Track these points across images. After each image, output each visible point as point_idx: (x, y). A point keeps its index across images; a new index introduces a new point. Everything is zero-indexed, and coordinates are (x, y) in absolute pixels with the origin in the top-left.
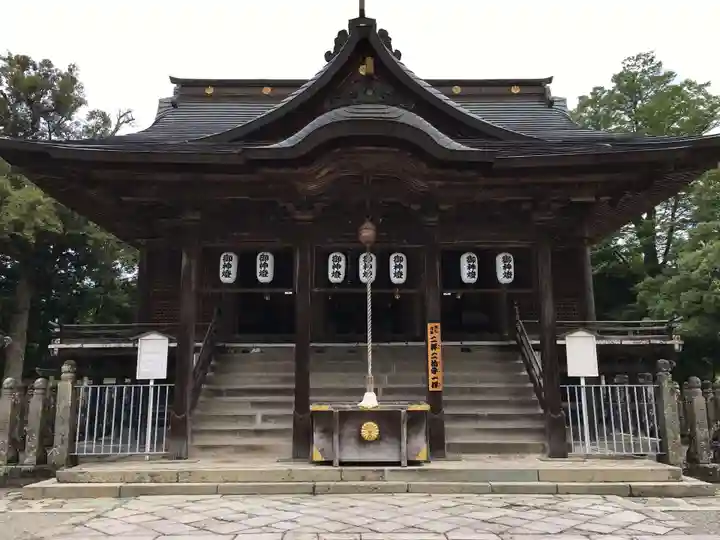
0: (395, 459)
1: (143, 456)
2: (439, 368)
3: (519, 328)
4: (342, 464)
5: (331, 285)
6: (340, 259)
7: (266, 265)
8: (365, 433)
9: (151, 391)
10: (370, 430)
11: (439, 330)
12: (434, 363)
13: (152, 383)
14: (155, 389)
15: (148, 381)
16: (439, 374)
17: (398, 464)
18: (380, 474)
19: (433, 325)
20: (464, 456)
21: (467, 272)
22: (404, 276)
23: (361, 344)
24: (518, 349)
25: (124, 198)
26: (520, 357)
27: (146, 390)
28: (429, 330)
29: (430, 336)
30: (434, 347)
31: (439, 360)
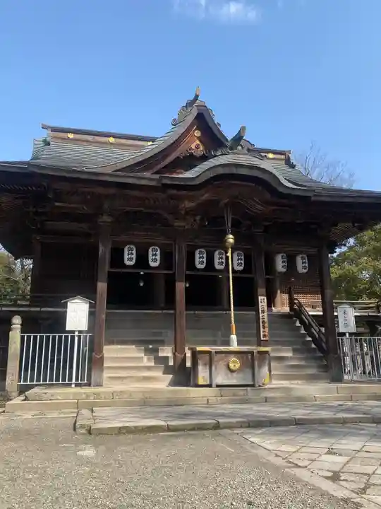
0: (251, 383)
1: (71, 385)
2: (266, 325)
4: (218, 386)
5: (198, 270)
6: (204, 253)
7: (156, 255)
8: (232, 366)
9: (76, 339)
10: (235, 363)
11: (266, 301)
12: (263, 322)
13: (77, 333)
14: (79, 337)
15: (73, 332)
16: (267, 330)
17: (253, 386)
18: (245, 392)
19: (262, 298)
22: (243, 265)
25: (57, 204)
27: (73, 338)
28: (260, 301)
29: (260, 305)
30: (263, 312)
31: (266, 320)
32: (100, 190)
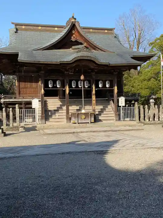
0: (88, 122)
13: (35, 109)
18: (86, 125)
19: (94, 96)
22: (88, 86)
23: (81, 99)
32: (41, 65)
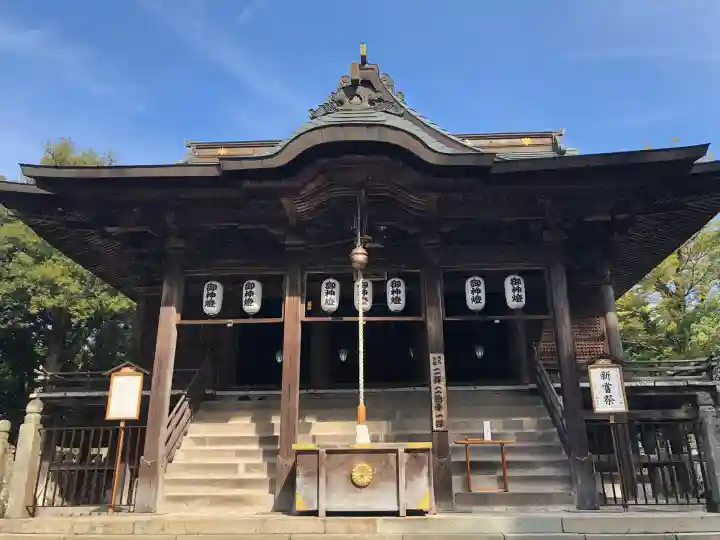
2: (444, 404)
3: (539, 370)
4: (329, 514)
6: (333, 286)
7: (252, 293)
8: (356, 476)
9: (122, 433)
11: (443, 361)
12: (438, 398)
13: (122, 424)
14: (126, 431)
15: (117, 422)
16: (443, 412)
17: (396, 514)
19: (436, 355)
20: (475, 508)
21: (475, 297)
22: (403, 302)
24: (539, 392)
26: (542, 401)
27: (117, 432)
28: (432, 361)
29: (432, 367)
30: (438, 380)
31: (443, 395)
